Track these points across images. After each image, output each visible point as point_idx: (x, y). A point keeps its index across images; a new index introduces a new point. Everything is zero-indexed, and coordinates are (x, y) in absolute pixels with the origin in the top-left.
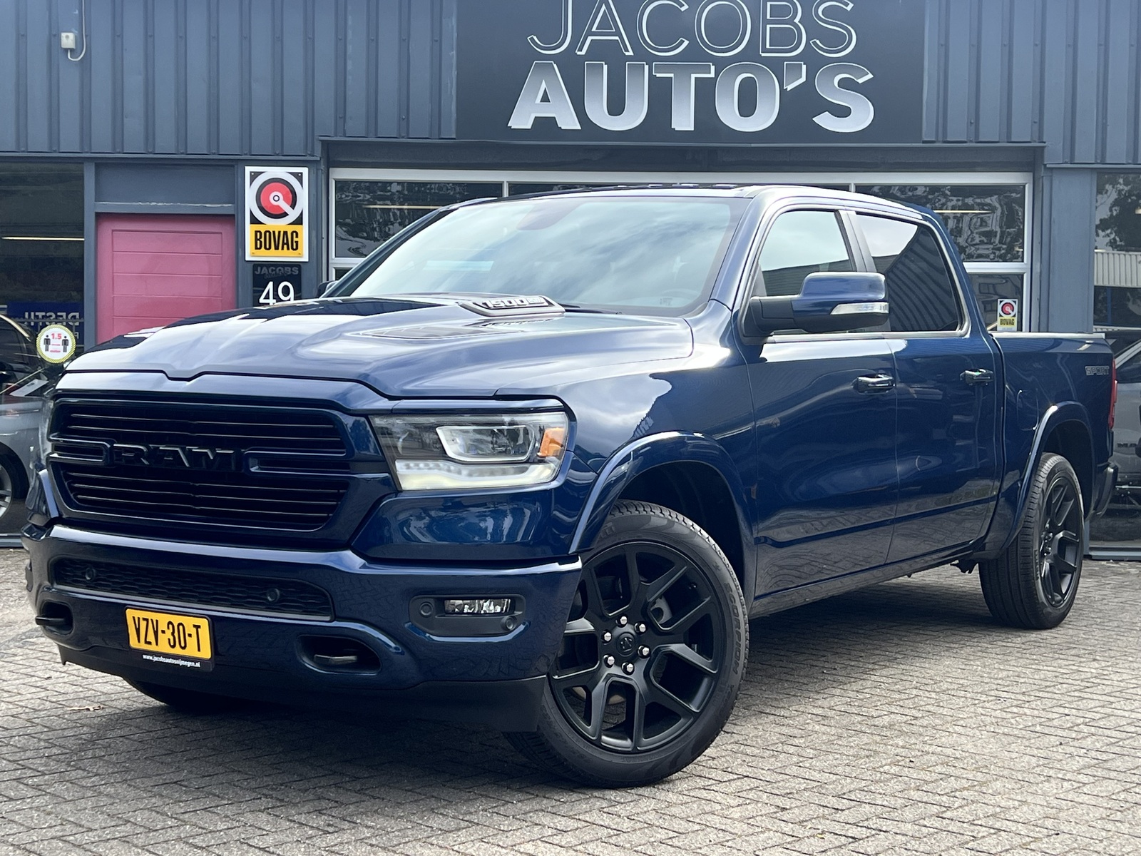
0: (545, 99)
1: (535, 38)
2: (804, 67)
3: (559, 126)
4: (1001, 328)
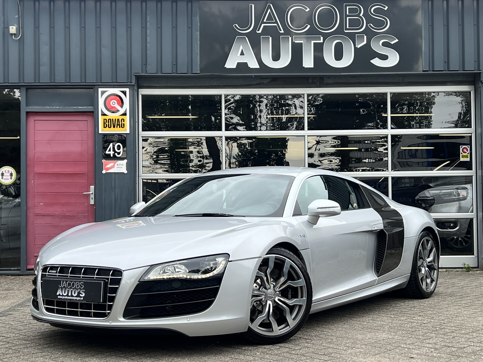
0: (242, 54)
1: (237, 25)
2: (365, 37)
3: (249, 67)
4: (462, 159)
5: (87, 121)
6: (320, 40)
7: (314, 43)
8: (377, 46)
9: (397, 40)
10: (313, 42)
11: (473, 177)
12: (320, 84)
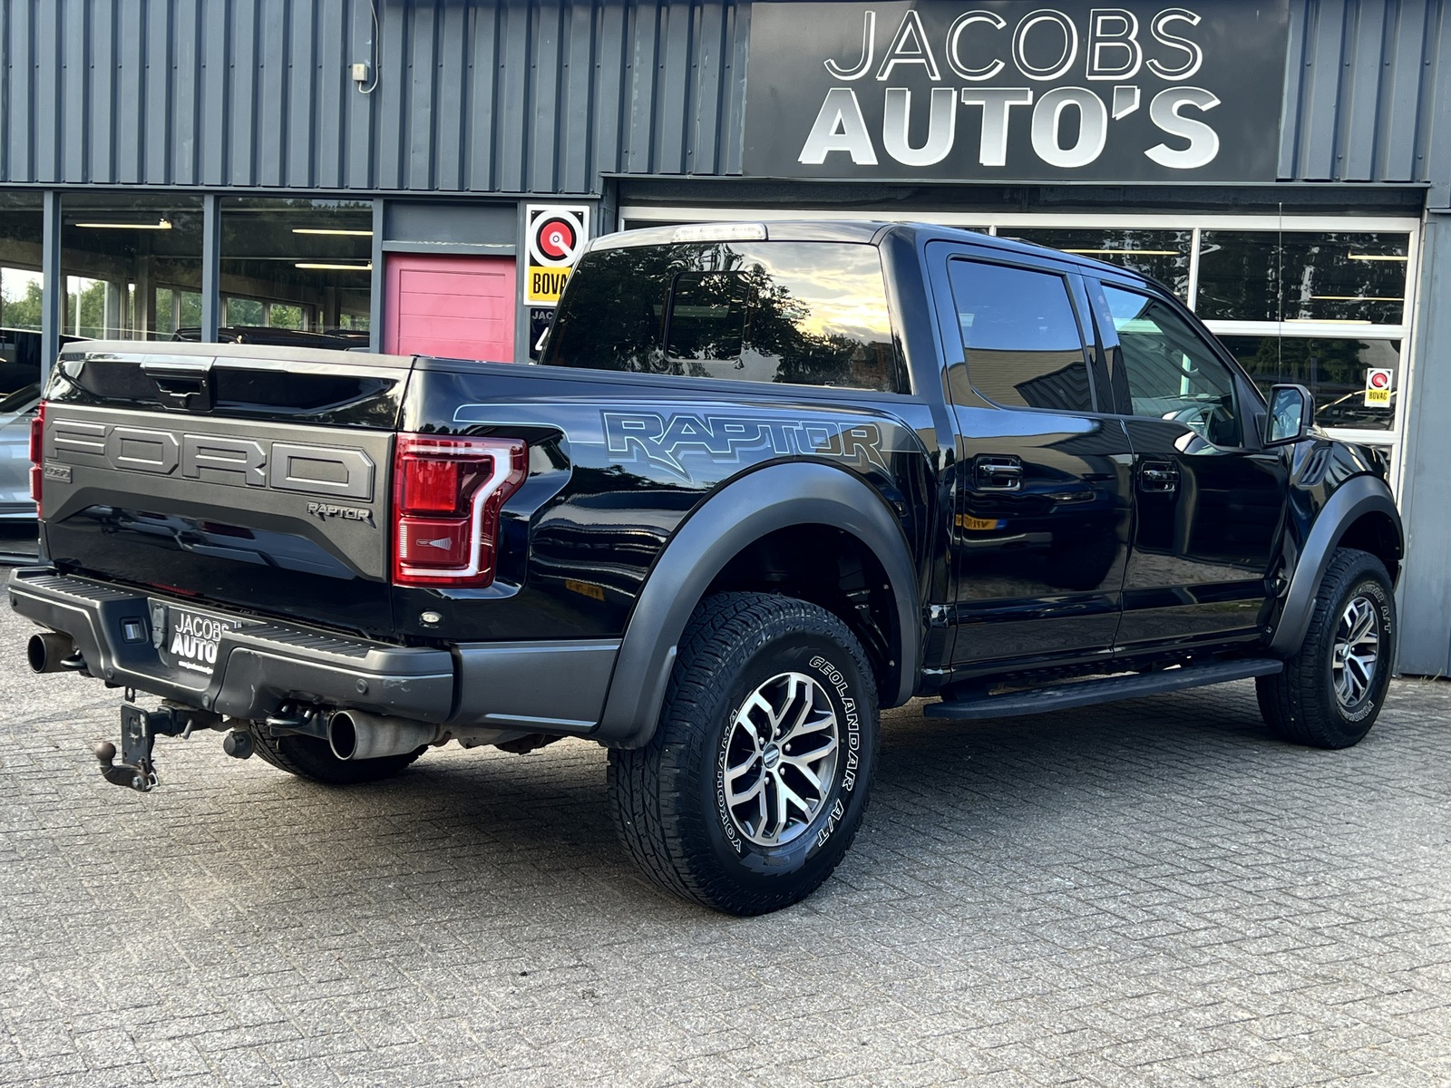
0: (840, 130)
1: (833, 62)
2: (1138, 92)
3: (854, 161)
4: (1369, 403)
5: (504, 275)
6: (1027, 100)
7: (1011, 107)
8: (1166, 117)
9: (1217, 102)
10: (1008, 104)
11: (1394, 446)
12: (1029, 204)
